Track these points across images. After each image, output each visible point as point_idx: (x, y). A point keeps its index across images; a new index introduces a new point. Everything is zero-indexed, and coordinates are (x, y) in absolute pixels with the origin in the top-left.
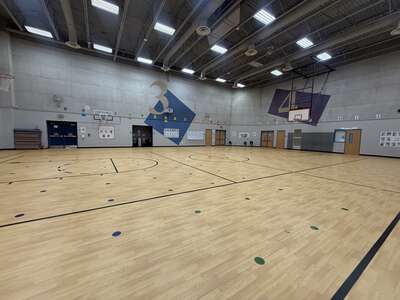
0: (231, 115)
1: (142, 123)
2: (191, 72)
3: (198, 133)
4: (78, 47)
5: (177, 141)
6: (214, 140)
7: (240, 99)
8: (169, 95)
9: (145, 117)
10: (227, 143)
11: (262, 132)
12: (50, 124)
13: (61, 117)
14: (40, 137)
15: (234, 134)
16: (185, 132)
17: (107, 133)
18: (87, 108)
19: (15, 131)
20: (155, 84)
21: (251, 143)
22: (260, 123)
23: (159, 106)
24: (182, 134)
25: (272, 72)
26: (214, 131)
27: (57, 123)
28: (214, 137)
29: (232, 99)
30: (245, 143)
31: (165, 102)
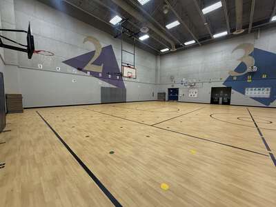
4: (175, 50)
9: (224, 79)
13: (173, 86)
14: (165, 96)
17: (193, 94)
18: (184, 80)
19: (158, 94)
27: (172, 89)
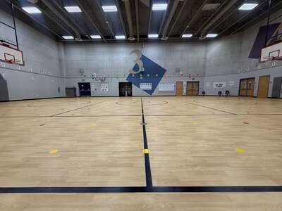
0: (204, 66)
1: (124, 80)
2: (156, 36)
3: (169, 85)
4: (81, 40)
5: (150, 92)
6: (185, 91)
7: (215, 50)
8: (144, 58)
9: (127, 76)
10: (200, 93)
11: (241, 80)
12: (80, 84)
13: (83, 80)
14: (75, 91)
15: (208, 84)
16: (157, 84)
17: (104, 88)
18: (94, 74)
19: (66, 89)
20: (133, 52)
21: (227, 92)
22: (239, 71)
23: (136, 68)
24: (154, 87)
25: (241, 8)
26: (185, 83)
27: (82, 84)
28: (185, 88)
29: (206, 52)
30: (220, 93)
31: (141, 64)
